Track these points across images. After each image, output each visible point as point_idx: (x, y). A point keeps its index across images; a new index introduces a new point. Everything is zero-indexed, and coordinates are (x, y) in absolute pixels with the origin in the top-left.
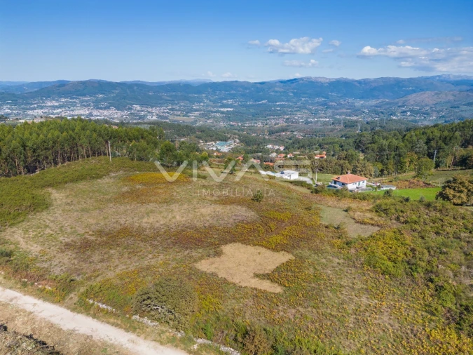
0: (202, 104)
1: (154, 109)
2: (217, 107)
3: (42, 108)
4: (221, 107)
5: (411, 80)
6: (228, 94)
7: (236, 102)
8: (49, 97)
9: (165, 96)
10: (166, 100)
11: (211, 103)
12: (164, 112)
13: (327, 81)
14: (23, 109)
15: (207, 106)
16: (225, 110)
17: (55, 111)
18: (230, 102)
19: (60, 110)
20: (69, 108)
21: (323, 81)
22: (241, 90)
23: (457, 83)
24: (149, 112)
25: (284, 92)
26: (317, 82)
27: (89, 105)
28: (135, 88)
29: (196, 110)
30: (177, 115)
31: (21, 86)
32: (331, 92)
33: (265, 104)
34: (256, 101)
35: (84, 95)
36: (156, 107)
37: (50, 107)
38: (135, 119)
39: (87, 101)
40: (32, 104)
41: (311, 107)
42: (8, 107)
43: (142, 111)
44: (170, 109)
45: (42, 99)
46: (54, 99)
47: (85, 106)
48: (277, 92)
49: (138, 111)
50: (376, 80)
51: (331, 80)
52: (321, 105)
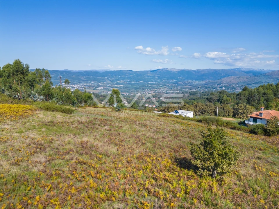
0: (105, 83)
1: (75, 85)
2: (113, 84)
4: (116, 84)
5: (222, 70)
6: (120, 77)
7: (125, 82)
9: (82, 78)
10: (84, 81)
11: (110, 82)
12: (82, 87)
13: (177, 70)
15: (108, 84)
16: (119, 86)
18: (122, 81)
21: (174, 70)
22: (128, 75)
23: (248, 72)
24: (72, 87)
25: (153, 76)
26: (171, 71)
28: (65, 73)
29: (101, 86)
30: (89, 89)
32: (179, 77)
33: (142, 83)
34: (136, 81)
36: (77, 84)
41: (168, 84)
44: (85, 86)
48: (148, 76)
50: (204, 70)
51: (179, 70)
52: (174, 84)
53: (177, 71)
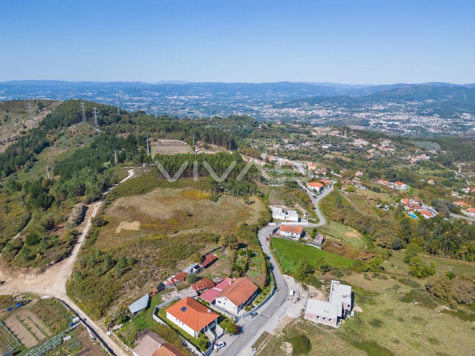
3: (367, 112)
8: (379, 101)
14: (352, 111)
17: (377, 115)
19: (382, 114)
20: (392, 112)
27: (412, 111)
31: (361, 90)
35: (412, 100)
37: (375, 110)
38: (455, 130)
39: (413, 106)
40: (361, 107)
42: (342, 109)
43: (470, 121)
45: (371, 103)
46: (382, 103)
47: (408, 111)
49: (466, 120)
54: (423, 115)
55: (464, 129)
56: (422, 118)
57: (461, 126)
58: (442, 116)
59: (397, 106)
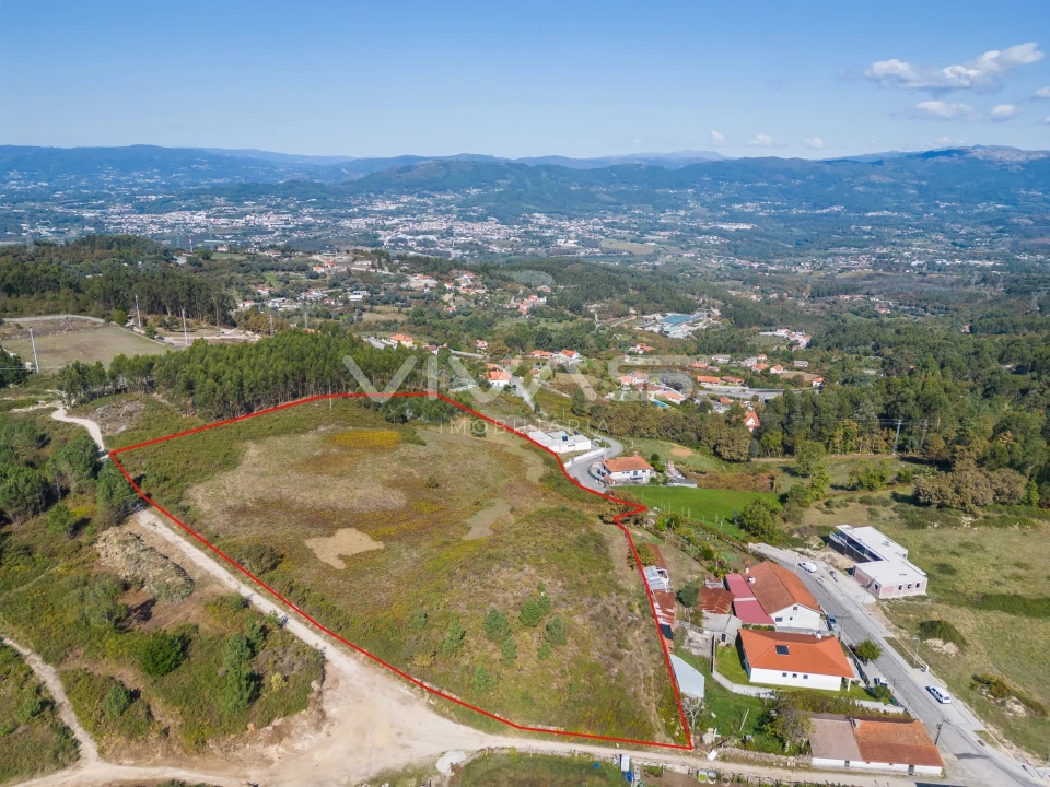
0: (682, 213)
1: (574, 222)
2: (715, 220)
3: (365, 216)
4: (725, 220)
6: (748, 189)
7: (763, 207)
8: (382, 192)
9: (601, 192)
10: (604, 203)
11: (703, 211)
12: (595, 232)
13: (1020, 158)
14: (334, 215)
15: (693, 217)
16: (733, 227)
17: (387, 223)
18: (750, 207)
19: (396, 220)
20: (414, 216)
21: (1007, 157)
22: (782, 178)
24: (562, 230)
25: (894, 186)
26: (991, 162)
27: (449, 211)
28: (544, 174)
29: (664, 228)
30: (619, 239)
31: (335, 168)
32: (1029, 188)
33: (838, 214)
34: (815, 207)
35: (443, 190)
36: (580, 217)
37: (380, 212)
38: (532, 245)
39: (448, 203)
40: (350, 206)
41: (955, 227)
42: (311, 210)
43: (549, 227)
44: (606, 225)
45: (368, 196)
46: (389, 198)
47: (442, 213)
48: (873, 185)
49: (541, 227)
51: (1033, 157)
52: (985, 223)
53: (1019, 163)
54: (470, 219)
55: (545, 242)
56: (470, 225)
57: (538, 237)
58: (503, 221)
59: (419, 203)
